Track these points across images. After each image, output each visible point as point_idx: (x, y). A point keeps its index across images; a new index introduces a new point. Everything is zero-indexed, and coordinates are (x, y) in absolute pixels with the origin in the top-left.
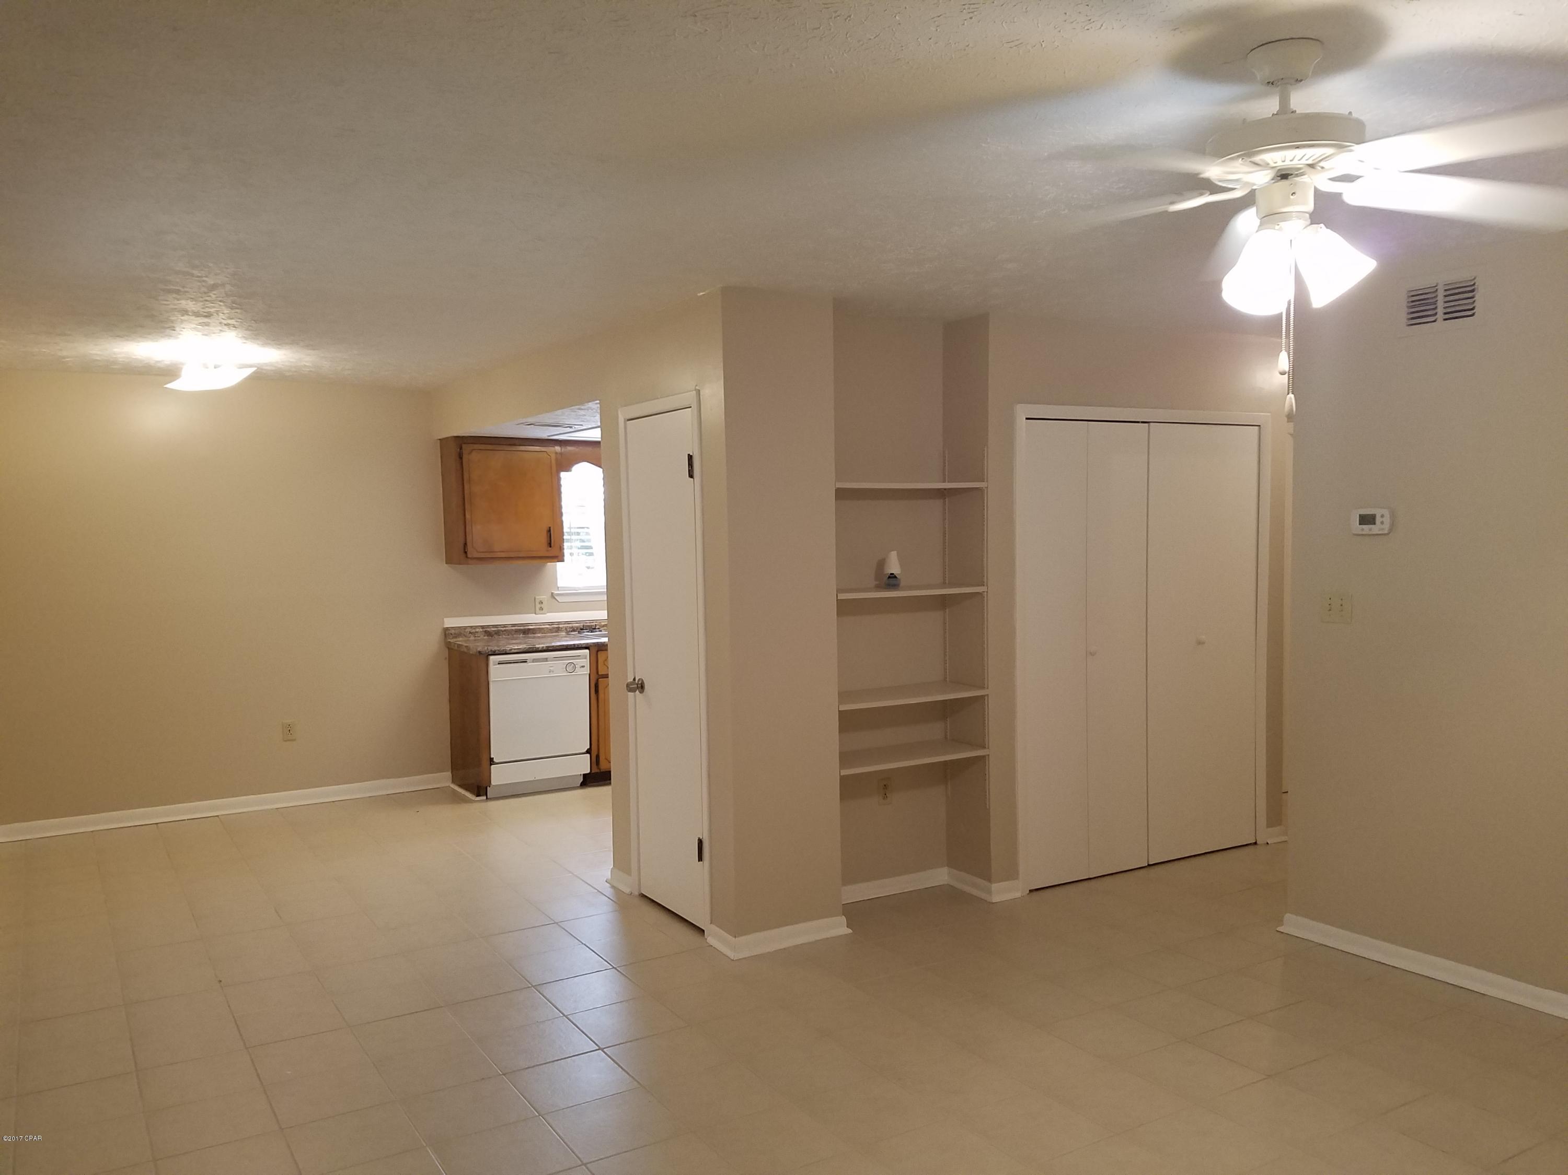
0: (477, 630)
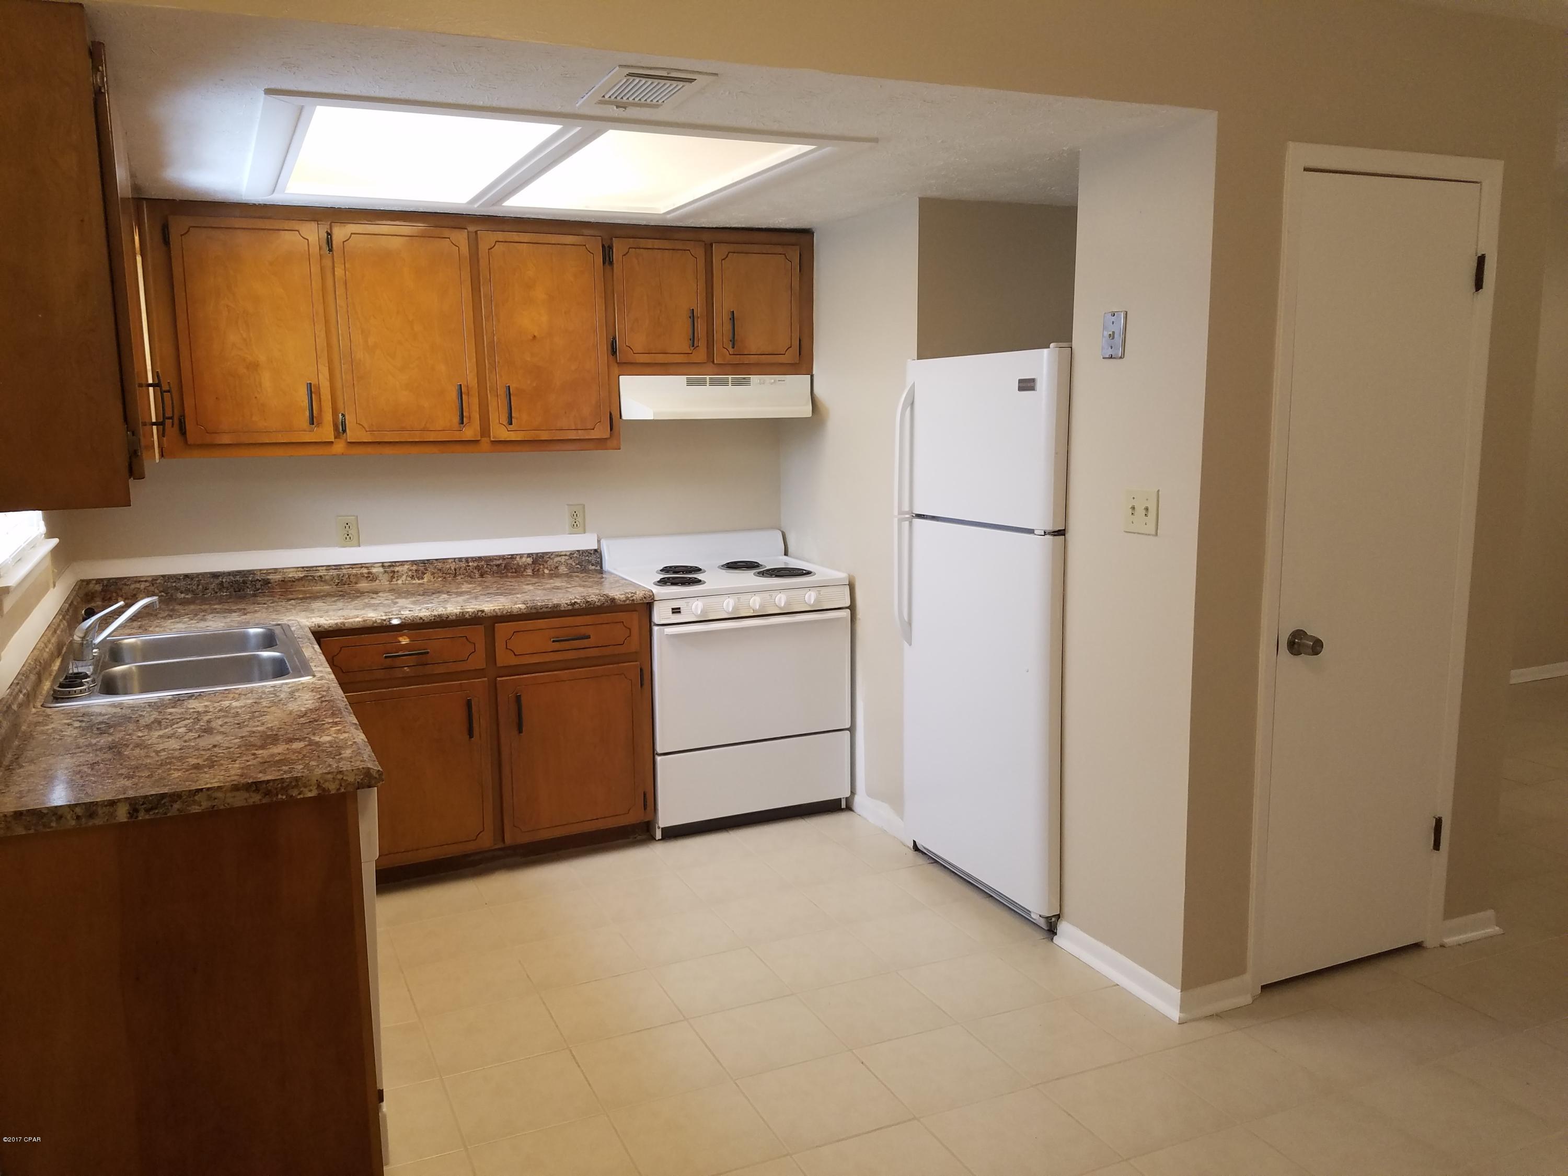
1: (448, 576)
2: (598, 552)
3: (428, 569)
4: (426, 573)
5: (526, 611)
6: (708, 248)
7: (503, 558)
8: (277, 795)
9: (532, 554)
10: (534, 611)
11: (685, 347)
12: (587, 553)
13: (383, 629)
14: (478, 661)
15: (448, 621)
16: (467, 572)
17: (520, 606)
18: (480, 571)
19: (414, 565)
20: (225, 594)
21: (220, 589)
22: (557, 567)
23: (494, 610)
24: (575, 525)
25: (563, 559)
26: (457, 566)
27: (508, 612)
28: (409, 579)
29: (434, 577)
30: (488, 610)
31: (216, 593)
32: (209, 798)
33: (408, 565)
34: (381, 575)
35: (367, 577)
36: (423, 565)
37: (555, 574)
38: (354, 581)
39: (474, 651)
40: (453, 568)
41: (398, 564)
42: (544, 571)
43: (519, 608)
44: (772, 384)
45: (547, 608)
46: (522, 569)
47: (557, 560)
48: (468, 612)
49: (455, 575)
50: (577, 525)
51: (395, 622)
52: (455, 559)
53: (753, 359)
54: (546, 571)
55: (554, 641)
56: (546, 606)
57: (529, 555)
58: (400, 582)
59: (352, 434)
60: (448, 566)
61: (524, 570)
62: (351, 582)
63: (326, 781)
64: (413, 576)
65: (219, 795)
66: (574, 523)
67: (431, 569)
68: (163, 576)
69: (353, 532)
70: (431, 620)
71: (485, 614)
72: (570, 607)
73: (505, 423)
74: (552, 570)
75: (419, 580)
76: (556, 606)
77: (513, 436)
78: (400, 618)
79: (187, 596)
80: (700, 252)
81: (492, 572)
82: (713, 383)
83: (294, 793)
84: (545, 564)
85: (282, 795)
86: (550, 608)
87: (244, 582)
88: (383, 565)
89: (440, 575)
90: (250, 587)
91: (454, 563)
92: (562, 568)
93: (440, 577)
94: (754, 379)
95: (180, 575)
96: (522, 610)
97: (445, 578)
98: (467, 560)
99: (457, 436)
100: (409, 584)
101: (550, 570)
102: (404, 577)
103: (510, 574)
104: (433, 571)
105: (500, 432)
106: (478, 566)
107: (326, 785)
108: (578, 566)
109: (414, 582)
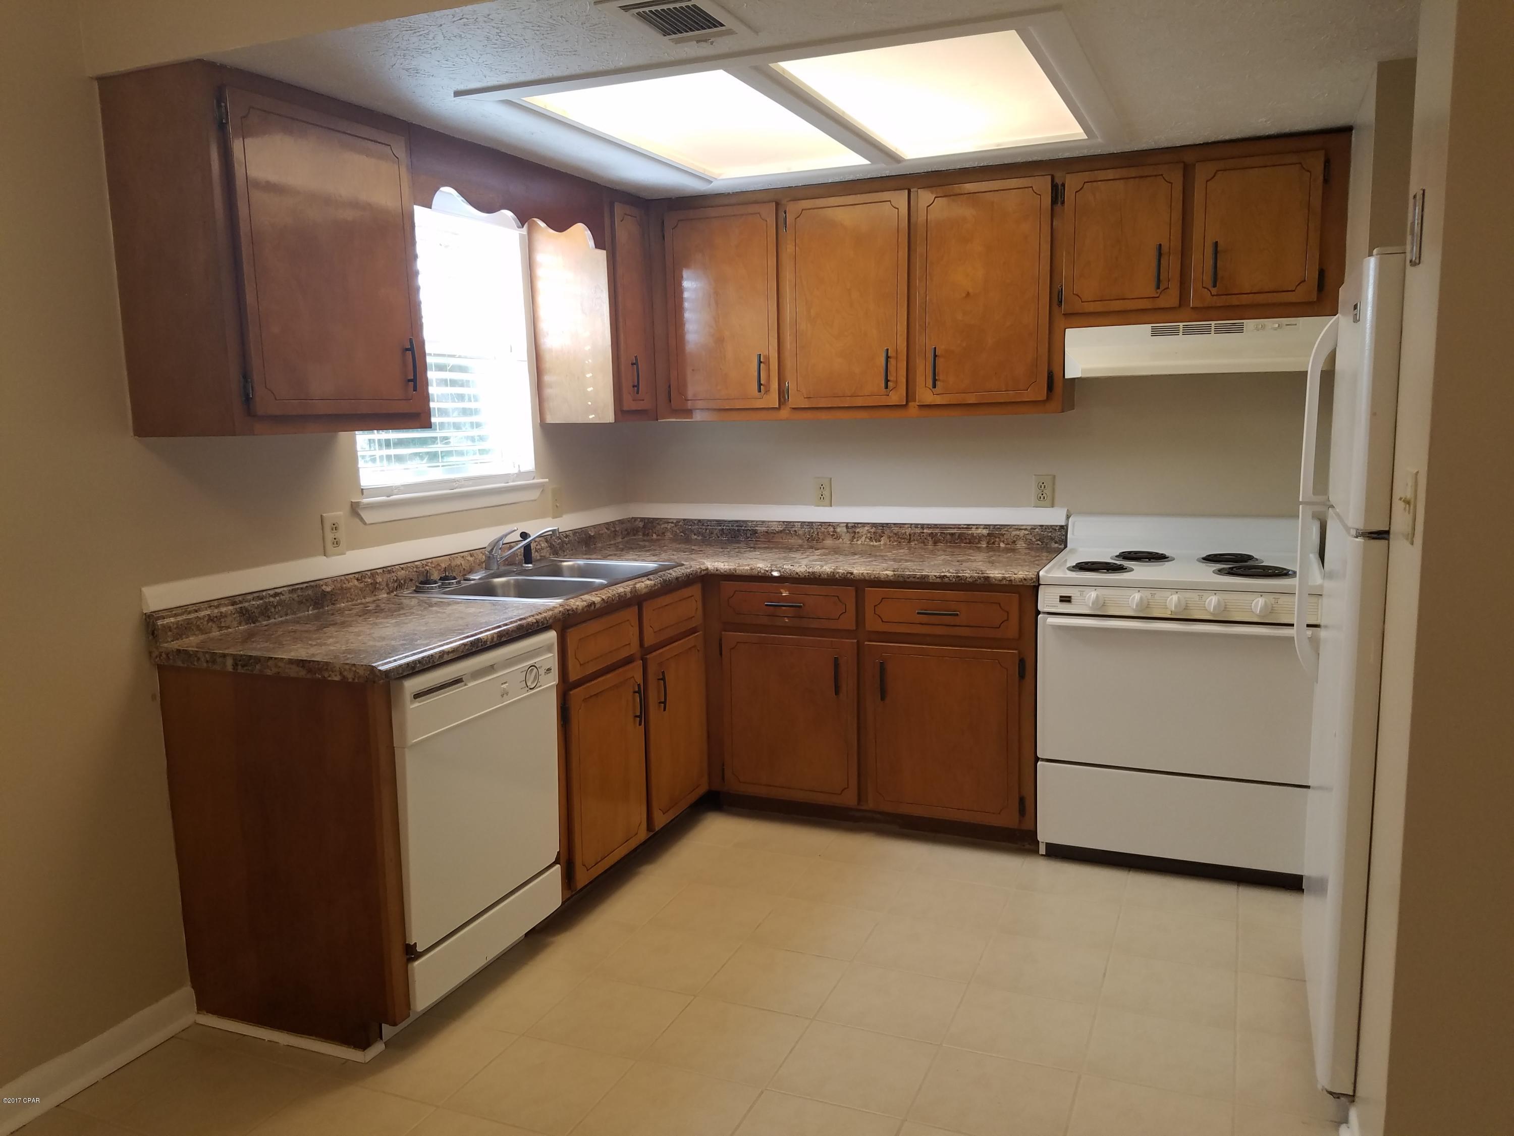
0: (223, 609)
1: (903, 541)
2: (1064, 529)
3: (886, 532)
4: (883, 536)
5: (894, 579)
6: (1188, 171)
7: (958, 527)
8: (315, 674)
9: (989, 525)
10: (901, 579)
11: (1151, 291)
12: (1053, 528)
13: (764, 578)
14: (848, 622)
15: (820, 579)
16: (921, 538)
17: (887, 572)
18: (933, 539)
19: (874, 528)
20: (724, 539)
21: (721, 535)
22: (1014, 542)
23: (862, 573)
24: (1042, 498)
25: (1022, 533)
26: (912, 531)
27: (875, 577)
28: (868, 540)
29: (890, 541)
30: (857, 573)
31: (719, 537)
32: (276, 666)
33: (868, 527)
34: (843, 535)
35: (832, 535)
36: (881, 528)
37: (1011, 549)
38: (821, 538)
39: (844, 611)
40: (907, 534)
41: (860, 525)
42: (999, 544)
43: (886, 574)
44: (1275, 329)
45: (914, 578)
46: (977, 541)
47: (1015, 534)
48: (838, 573)
49: (910, 541)
50: (1046, 497)
51: (775, 574)
52: (911, 524)
53: (1245, 300)
54: (1002, 545)
55: (918, 613)
56: (914, 576)
57: (986, 527)
58: (859, 542)
59: (794, 399)
60: (903, 531)
61: (979, 542)
62: (819, 538)
63: (345, 670)
64: (871, 538)
65: (281, 664)
66: (1040, 495)
67: (887, 532)
68: (684, 520)
69: (826, 493)
70: (805, 576)
71: (854, 577)
72: (939, 580)
73: (931, 387)
74: (1009, 544)
75: (876, 542)
76: (924, 577)
77: (938, 400)
78: (780, 571)
79: (698, 538)
80: (1177, 178)
81: (945, 541)
82: (1188, 331)
83: (326, 675)
84: (1001, 537)
85: (319, 674)
86: (918, 578)
87: (738, 530)
88: (847, 525)
89: (896, 539)
90: (742, 534)
91: (910, 529)
92: (1020, 543)
93: (896, 541)
94: (1249, 324)
95: (696, 520)
96: (889, 577)
97: (900, 542)
98: (923, 526)
99: (884, 401)
100: (867, 545)
101: (1006, 544)
102: (864, 537)
103: (963, 545)
104: (890, 534)
105: (926, 395)
106: (932, 533)
107: (345, 673)
108: (1039, 542)
109: (872, 543)
